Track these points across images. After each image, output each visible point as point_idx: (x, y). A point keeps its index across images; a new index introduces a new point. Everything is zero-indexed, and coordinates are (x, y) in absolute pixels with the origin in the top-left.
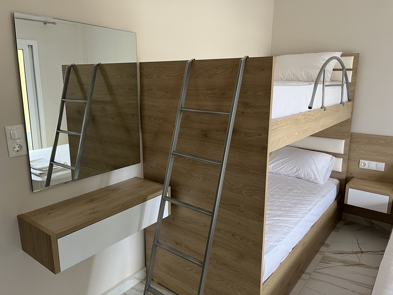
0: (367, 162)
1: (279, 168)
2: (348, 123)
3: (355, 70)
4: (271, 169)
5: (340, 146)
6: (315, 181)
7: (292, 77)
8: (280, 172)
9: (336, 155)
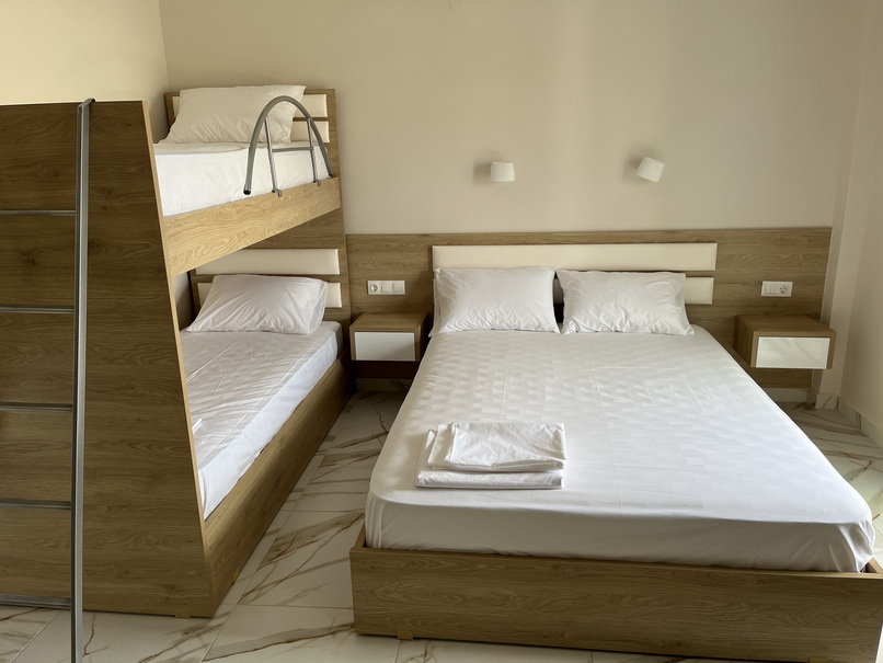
0: (378, 283)
1: (227, 320)
2: (335, 217)
3: (333, 119)
4: (210, 324)
5: (332, 261)
6: (296, 331)
7: (220, 134)
8: (231, 325)
9: (327, 278)
